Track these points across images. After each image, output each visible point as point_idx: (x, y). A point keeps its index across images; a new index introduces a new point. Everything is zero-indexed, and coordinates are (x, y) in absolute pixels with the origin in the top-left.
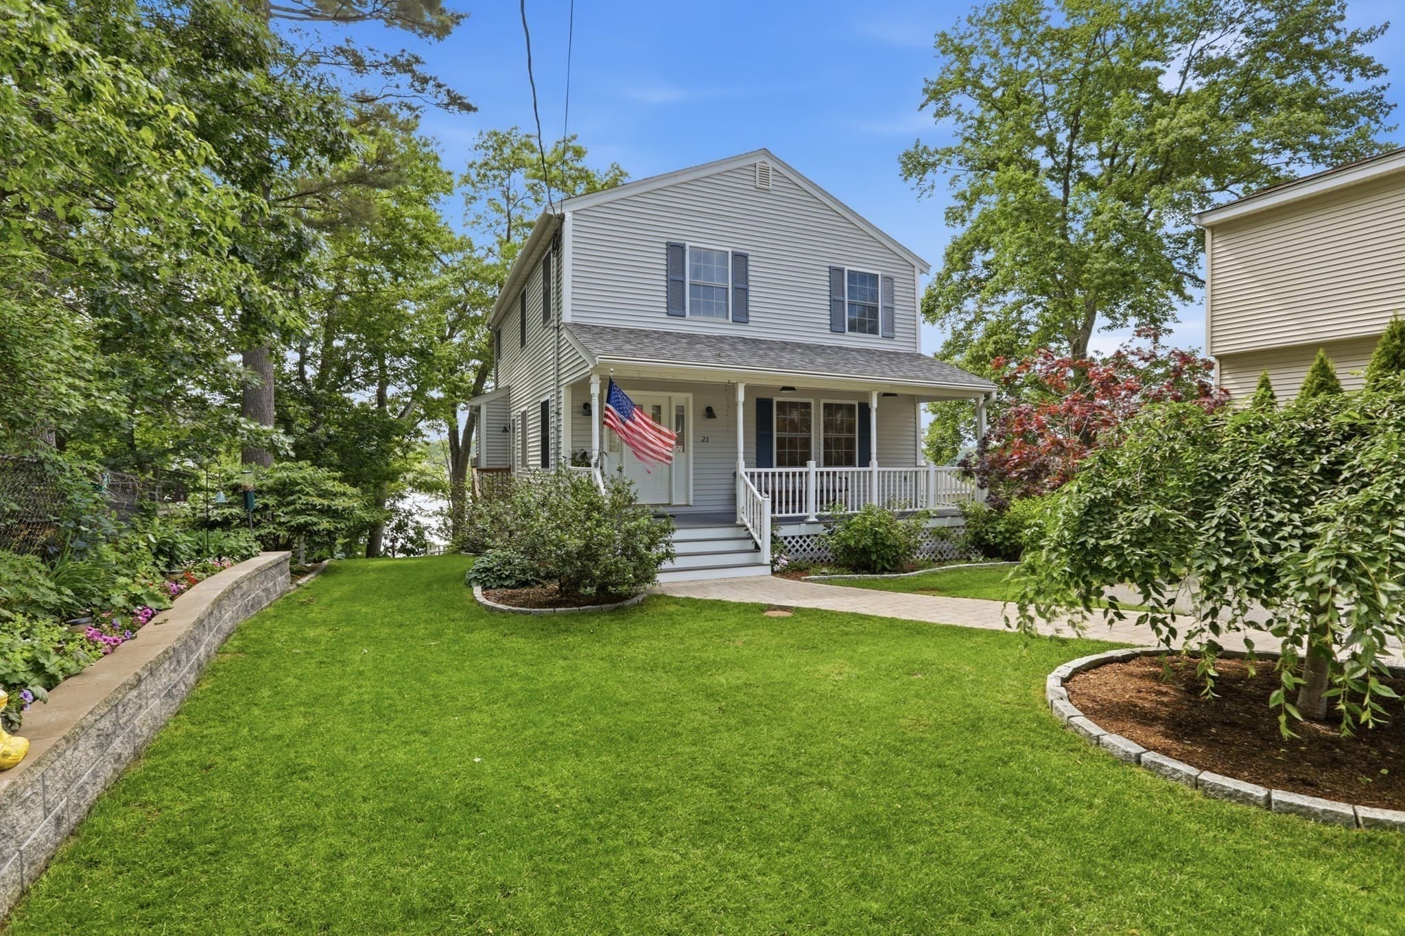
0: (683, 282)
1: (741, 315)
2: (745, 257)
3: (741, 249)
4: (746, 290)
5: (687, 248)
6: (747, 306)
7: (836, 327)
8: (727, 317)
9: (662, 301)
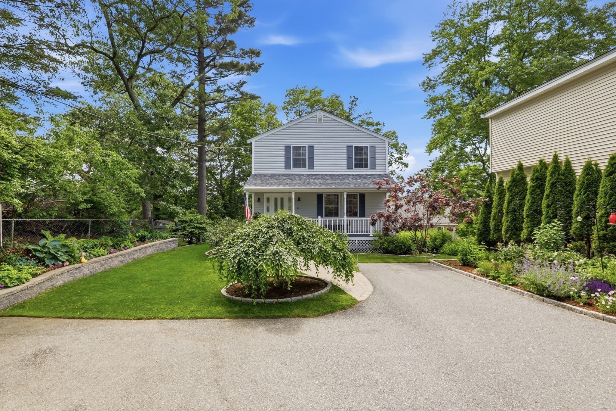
0: (290, 158)
1: (311, 167)
2: (313, 147)
3: (311, 144)
4: (313, 158)
5: (292, 147)
6: (313, 163)
7: (349, 167)
8: (306, 168)
9: (283, 164)
